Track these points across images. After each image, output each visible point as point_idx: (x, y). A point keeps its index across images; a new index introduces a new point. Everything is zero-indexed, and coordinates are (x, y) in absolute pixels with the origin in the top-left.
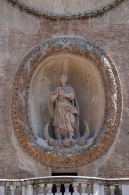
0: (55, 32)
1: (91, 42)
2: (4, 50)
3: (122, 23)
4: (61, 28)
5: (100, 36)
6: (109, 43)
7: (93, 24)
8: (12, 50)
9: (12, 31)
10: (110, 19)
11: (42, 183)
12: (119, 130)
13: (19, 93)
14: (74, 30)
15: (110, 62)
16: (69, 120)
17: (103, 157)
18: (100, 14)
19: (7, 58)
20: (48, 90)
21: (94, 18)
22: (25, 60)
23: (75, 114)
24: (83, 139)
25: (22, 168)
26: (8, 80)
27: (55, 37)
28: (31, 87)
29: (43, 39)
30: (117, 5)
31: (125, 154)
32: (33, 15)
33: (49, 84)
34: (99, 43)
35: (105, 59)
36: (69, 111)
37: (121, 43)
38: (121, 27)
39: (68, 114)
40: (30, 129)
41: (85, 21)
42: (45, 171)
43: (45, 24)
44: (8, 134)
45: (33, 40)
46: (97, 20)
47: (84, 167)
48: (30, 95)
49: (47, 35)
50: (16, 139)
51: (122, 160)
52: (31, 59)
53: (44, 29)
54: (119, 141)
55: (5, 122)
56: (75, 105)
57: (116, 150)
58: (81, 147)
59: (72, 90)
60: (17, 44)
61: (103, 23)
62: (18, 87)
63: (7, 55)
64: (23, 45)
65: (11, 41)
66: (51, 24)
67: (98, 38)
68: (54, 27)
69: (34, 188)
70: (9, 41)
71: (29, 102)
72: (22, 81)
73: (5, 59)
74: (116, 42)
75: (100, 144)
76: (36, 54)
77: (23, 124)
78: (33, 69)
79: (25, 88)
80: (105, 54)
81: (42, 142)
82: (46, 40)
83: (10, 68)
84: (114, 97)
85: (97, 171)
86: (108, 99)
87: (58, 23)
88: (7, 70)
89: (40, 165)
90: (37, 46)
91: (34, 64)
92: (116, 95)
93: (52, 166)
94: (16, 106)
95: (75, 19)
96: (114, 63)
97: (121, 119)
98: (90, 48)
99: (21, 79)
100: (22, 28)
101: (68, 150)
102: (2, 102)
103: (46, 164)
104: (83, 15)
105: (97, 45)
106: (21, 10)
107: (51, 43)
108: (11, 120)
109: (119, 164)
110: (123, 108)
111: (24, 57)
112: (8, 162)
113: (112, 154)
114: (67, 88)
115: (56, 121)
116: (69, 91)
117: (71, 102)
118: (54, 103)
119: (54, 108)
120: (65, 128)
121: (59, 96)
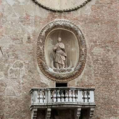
0: (56, 18)
1: (72, 23)
2: (32, 26)
3: (86, 14)
4: (58, 16)
6: (80, 23)
7: (73, 14)
8: (36, 26)
9: (36, 17)
10: (81, 11)
11: (55, 90)
12: (86, 64)
13: (40, 46)
14: (64, 17)
15: (81, 32)
16: (63, 59)
17: (79, 77)
18: (76, 9)
20: (52, 44)
21: (73, 11)
22: (42, 31)
23: (65, 57)
24: (69, 68)
25: (42, 82)
26: (34, 40)
27: (55, 20)
28: (45, 43)
30: (84, 5)
31: (89, 75)
33: (52, 42)
34: (76, 23)
35: (79, 31)
36: (63, 55)
37: (86, 24)
38: (86, 16)
39: (62, 56)
40: (46, 63)
41: (69, 13)
42: (53, 83)
43: (51, 13)
44: (35, 66)
45: (45, 21)
46: (75, 12)
48: (45, 47)
49: (52, 19)
50: (39, 68)
51: (87, 78)
52: (45, 30)
53: (50, 16)
54: (86, 70)
55: (34, 60)
56: (65, 52)
57: (85, 74)
58: (69, 72)
59: (63, 45)
60: (38, 23)
61: (78, 14)
62: (39, 43)
63: (34, 28)
64: (41, 23)
65: (35, 22)
66: (54, 13)
67: (75, 21)
68: (55, 15)
69: (51, 92)
70: (35, 21)
71: (45, 51)
72: (41, 41)
73: (33, 30)
74: (83, 23)
75: (77, 71)
76: (47, 28)
77: (42, 61)
78: (46, 35)
79: (43, 44)
80: (79, 28)
81: (51, 70)
82: (51, 22)
83: (35, 34)
84: (83, 49)
85: (76, 83)
86: (81, 50)
87: (57, 13)
88: (34, 36)
89: (50, 80)
90: (47, 24)
91: (46, 33)
92: (84, 48)
93: (56, 81)
94: (39, 53)
95: (65, 12)
96: (83, 33)
97: (87, 59)
98: (72, 26)
99: (41, 40)
100: (40, 15)
101: (63, 73)
102: (32, 51)
103: (53, 80)
104: (69, 10)
105: (75, 24)
106: (39, 7)
107: (54, 23)
108: (36, 59)
109: (86, 80)
110: (87, 54)
111: (41, 29)
112: (36, 79)
113: (83, 76)
114: (61, 44)
115: (56, 60)
116: (62, 46)
117: (63, 50)
118: (55, 51)
119: (55, 53)
120: (61, 63)
121: (58, 48)
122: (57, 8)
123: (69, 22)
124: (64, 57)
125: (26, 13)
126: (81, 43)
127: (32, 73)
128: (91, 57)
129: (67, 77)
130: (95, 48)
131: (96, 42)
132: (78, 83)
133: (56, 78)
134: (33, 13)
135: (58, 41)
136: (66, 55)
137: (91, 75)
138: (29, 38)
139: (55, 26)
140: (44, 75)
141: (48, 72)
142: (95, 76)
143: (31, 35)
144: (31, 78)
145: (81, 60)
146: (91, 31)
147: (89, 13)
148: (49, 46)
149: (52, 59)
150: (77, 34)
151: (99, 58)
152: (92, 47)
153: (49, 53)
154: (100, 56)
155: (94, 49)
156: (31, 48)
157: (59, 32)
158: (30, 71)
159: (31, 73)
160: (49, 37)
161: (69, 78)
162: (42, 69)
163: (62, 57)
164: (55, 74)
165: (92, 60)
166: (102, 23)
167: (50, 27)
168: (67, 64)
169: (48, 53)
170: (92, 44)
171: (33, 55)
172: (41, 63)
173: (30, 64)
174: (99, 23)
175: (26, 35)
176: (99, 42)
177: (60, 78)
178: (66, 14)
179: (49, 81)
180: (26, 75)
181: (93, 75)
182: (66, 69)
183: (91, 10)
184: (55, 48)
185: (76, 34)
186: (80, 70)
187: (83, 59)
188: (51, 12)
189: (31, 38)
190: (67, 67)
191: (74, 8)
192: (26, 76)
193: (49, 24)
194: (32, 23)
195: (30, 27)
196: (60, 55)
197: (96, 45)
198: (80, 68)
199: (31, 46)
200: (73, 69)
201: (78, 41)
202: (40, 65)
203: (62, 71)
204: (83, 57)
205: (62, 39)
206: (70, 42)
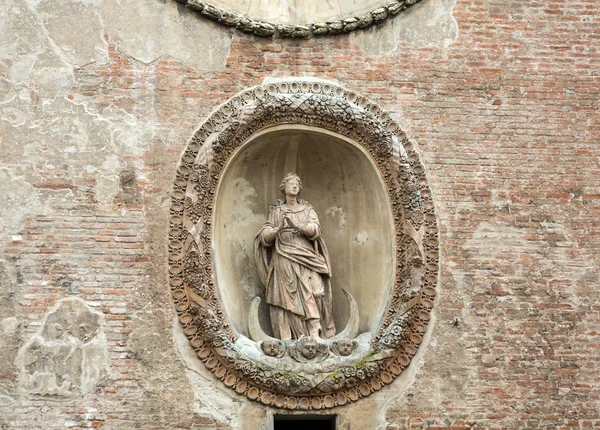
0: (269, 70)
1: (358, 94)
2: (144, 114)
3: (430, 45)
4: (282, 57)
5: (378, 79)
6: (401, 97)
7: (362, 50)
8: (165, 112)
9: (163, 64)
10: (402, 34)
12: (433, 314)
13: (186, 222)
14: (315, 64)
15: (407, 144)
16: (310, 291)
17: (398, 382)
18: (376, 23)
19: (154, 134)
20: (249, 212)
21: (362, 34)
22: (198, 142)
24: (343, 337)
25: (201, 412)
26: (157, 191)
27: (269, 80)
28: (214, 207)
29: (240, 85)
31: (449, 374)
32: (212, 25)
33: (250, 197)
34: (380, 96)
35: (395, 139)
36: (309, 267)
37: (429, 98)
38: (431, 56)
39: (307, 273)
40: (219, 314)
41: (342, 41)
42: (258, 420)
43: (243, 46)
44: (163, 327)
45: (213, 89)
46: (370, 37)
47: (352, 408)
48: (213, 227)
49: (249, 75)
50: (185, 339)
51: (443, 390)
52: (214, 137)
53: (241, 61)
54: (434, 344)
55: (156, 296)
56: (321, 251)
57: (428, 366)
58: (343, 359)
59: (313, 214)
60: (175, 98)
61: (386, 47)
62: (180, 207)
63: (153, 127)
64: (191, 101)
65: (160, 91)
66: (258, 46)
67: (375, 84)
68: (267, 56)
70: (157, 90)
71: (214, 245)
72: (192, 194)
73: (147, 136)
74: (417, 95)
75: (388, 351)
76: (226, 126)
77: (201, 301)
78: (219, 162)
79: (203, 210)
80: (393, 124)
81: (248, 348)
82: (247, 89)
83: (161, 159)
84: (419, 235)
85: (382, 417)
86: (404, 239)
87: (274, 45)
88: (154, 165)
89: (245, 403)
90: (226, 102)
91: (221, 149)
92: (423, 229)
93: (274, 407)
94: (181, 256)
95: (317, 35)
96: (415, 148)
97: (438, 289)
98: (358, 110)
99: (191, 187)
100: (186, 57)
101: (314, 365)
102: (146, 247)
103: (260, 402)
104: (338, 26)
105: (374, 103)
106: (181, 11)
107: (260, 96)
108: (169, 292)
109: (436, 399)
110: (441, 261)
111: (194, 132)
112: (168, 396)
113: (418, 377)
114: (301, 208)
115: (276, 292)
116: (306, 217)
117: (312, 243)
118: (269, 247)
119: (269, 258)
120: (300, 311)
121: (282, 230)
122: (275, 16)
123: (339, 90)
124: (317, 281)
125: (111, 48)
126: (407, 200)
127: (145, 364)
128: (459, 276)
129: (337, 386)
130: (483, 225)
131: (489, 195)
132: (392, 414)
133: (276, 390)
134: (150, 45)
135: (283, 191)
136: (327, 269)
137: (462, 371)
138: (128, 180)
139: (267, 116)
140: (209, 376)
141: (230, 361)
142: (483, 376)
143: (139, 165)
144: (139, 393)
145: (409, 294)
146: (457, 139)
147: (448, 42)
148: (234, 218)
149: (252, 290)
150: (384, 155)
151: (505, 278)
152: (466, 222)
153: (237, 259)
154: (508, 270)
155: (477, 234)
156: (140, 235)
157: (287, 145)
158: (135, 356)
159: (139, 365)
160: (234, 170)
161: (345, 388)
162: (197, 344)
163: (305, 276)
164: (269, 369)
165: (467, 292)
166: (515, 94)
167: (242, 119)
168: (335, 314)
169: (233, 259)
170: (468, 204)
171: (150, 271)
172: (194, 313)
173: (134, 316)
174: (502, 95)
175: (112, 165)
176: (502, 196)
177: (295, 391)
178: (326, 48)
179: (240, 410)
180: (114, 376)
181: (473, 372)
182: (328, 342)
183: (455, 25)
184: (269, 231)
185: (380, 155)
186: (403, 347)
187: (416, 289)
188: (245, 38)
189: (141, 177)
190: (332, 332)
191: (369, 18)
192: (113, 381)
193: (236, 104)
194: (142, 97)
195: (131, 120)
196: (297, 269)
197: (488, 214)
198: (405, 338)
199: (137, 221)
200: (365, 343)
201: (392, 191)
202: (187, 320)
203: (306, 351)
204: (418, 274)
205: (304, 181)
206: (349, 195)
